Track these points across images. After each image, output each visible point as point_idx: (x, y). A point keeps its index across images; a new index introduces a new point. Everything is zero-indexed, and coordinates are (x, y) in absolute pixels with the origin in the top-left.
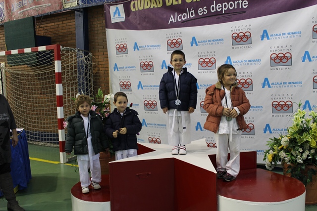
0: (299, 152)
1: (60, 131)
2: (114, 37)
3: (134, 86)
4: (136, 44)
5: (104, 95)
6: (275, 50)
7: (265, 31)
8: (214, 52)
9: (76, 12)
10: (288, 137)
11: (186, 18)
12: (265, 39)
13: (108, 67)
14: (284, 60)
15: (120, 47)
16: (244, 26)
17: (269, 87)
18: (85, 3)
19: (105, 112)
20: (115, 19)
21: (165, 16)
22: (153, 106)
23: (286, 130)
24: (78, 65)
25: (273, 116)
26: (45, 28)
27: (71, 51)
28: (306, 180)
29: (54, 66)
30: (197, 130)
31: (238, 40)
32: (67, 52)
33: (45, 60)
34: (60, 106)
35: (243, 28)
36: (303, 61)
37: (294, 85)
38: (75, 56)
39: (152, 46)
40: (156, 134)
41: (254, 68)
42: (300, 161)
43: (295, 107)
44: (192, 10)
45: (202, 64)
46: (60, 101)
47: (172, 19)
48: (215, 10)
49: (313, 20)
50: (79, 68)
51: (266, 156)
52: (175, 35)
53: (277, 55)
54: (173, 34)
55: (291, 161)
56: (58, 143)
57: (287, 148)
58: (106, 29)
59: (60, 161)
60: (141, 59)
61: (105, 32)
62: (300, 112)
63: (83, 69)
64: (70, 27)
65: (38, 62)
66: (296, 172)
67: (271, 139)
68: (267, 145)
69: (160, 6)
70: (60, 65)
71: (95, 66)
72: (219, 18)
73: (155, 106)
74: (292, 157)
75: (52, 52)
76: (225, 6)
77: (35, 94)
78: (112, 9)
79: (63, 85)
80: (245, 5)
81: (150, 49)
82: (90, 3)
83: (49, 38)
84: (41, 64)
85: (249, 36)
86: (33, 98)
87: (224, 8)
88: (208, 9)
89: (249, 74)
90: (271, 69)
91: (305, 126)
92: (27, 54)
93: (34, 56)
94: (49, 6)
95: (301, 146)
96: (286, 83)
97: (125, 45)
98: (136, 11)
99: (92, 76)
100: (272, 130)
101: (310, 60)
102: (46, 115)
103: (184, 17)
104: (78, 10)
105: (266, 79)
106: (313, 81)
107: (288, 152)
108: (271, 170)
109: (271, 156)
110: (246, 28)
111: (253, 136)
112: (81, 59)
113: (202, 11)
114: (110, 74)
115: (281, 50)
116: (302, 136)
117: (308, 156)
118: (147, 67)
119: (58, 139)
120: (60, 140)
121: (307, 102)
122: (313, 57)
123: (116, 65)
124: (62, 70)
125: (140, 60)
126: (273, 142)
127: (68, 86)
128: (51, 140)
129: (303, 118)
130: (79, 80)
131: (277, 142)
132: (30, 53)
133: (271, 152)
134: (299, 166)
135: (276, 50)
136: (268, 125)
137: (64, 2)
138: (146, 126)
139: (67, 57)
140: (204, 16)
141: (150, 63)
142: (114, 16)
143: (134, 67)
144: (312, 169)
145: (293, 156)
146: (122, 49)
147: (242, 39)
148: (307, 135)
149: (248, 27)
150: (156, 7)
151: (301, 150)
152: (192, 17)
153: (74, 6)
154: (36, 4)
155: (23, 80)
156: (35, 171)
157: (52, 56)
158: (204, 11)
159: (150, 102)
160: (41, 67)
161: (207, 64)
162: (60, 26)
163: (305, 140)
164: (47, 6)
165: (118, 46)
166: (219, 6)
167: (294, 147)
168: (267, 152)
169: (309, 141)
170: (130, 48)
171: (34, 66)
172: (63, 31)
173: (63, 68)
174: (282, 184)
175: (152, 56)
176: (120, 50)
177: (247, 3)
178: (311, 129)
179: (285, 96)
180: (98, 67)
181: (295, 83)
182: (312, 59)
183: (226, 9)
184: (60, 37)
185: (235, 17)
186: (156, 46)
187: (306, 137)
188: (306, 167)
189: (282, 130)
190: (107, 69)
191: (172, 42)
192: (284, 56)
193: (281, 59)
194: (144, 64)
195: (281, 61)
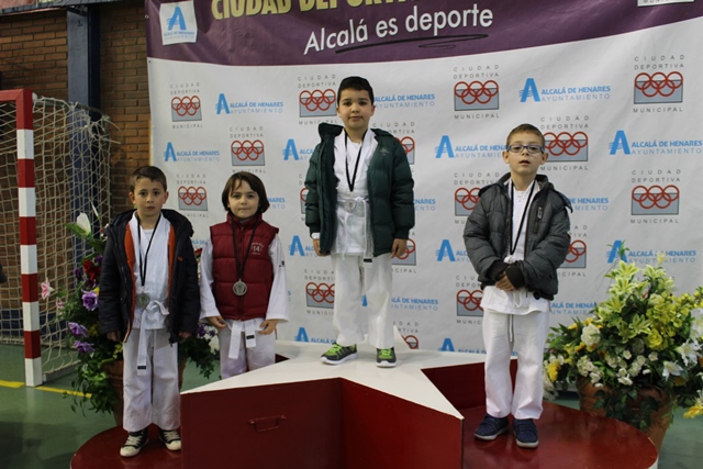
0: (624, 359)
1: (26, 306)
2: (167, 79)
4: (222, 97)
6: (551, 124)
7: (530, 82)
8: (412, 124)
9: (69, 13)
10: (598, 324)
11: (346, 42)
12: (530, 99)
13: (148, 152)
14: (572, 149)
15: (181, 103)
16: (484, 67)
20: (170, 36)
21: (296, 36)
24: (75, 144)
27: (57, 108)
28: (639, 423)
29: (15, 142)
31: (469, 98)
32: (49, 109)
34: (29, 244)
35: (479, 72)
36: (613, 152)
37: (590, 205)
38: (68, 120)
39: (262, 105)
42: (627, 379)
44: (363, 24)
46: (29, 231)
47: (313, 43)
48: (415, 28)
49: (636, 63)
50: (76, 151)
52: (320, 82)
53: (557, 138)
54: (316, 78)
55: (610, 381)
57: (596, 350)
58: (149, 59)
60: (233, 133)
61: (146, 67)
62: (624, 267)
63: (87, 154)
64: (52, 50)
66: (617, 405)
67: (554, 329)
69: (284, 9)
70: (32, 140)
71: (115, 149)
72: (424, 46)
74: (608, 371)
75: (9, 107)
76: (440, 18)
79: (37, 191)
80: (486, 21)
81: (257, 111)
85: (493, 92)
87: (436, 25)
88: (401, 24)
89: (492, 178)
91: (633, 299)
95: (629, 346)
97: (195, 100)
98: (223, 21)
99: (107, 171)
101: (627, 151)
103: (344, 39)
104: (76, 9)
106: (633, 197)
107: (597, 360)
109: (554, 368)
110: (489, 71)
112: (81, 129)
113: (386, 28)
115: (566, 126)
116: (629, 322)
117: (644, 368)
118: (248, 153)
119: (19, 325)
120: (27, 327)
121: (618, 244)
122: (634, 145)
123: (170, 145)
124: (35, 153)
125: (231, 136)
126: (558, 334)
127: (49, 194)
130: (76, 179)
134: (624, 391)
135: (554, 126)
139: (48, 121)
140: (390, 40)
141: (256, 145)
142: (170, 28)
143: (216, 153)
144: (652, 399)
145: (610, 368)
146: (187, 109)
147: (477, 97)
148: (641, 321)
149: (493, 70)
150: (274, 11)
151: (627, 355)
152: (360, 40)
157: (8, 118)
158: (389, 29)
163: (639, 332)
165: (177, 101)
166: (426, 18)
167: (613, 348)
169: (647, 335)
170: (208, 107)
172: (34, 59)
173: (37, 150)
175: (261, 128)
176: (182, 111)
177: (491, 16)
178: (652, 306)
180: (123, 151)
181: (594, 201)
182: (631, 149)
183: (442, 26)
184: (26, 73)
185: (461, 45)
186: (271, 105)
187: (640, 326)
188: (638, 395)
189: (562, 306)
190: (144, 156)
191: (312, 98)
192: (572, 140)
193: (564, 147)
194: (242, 147)
195: (564, 150)
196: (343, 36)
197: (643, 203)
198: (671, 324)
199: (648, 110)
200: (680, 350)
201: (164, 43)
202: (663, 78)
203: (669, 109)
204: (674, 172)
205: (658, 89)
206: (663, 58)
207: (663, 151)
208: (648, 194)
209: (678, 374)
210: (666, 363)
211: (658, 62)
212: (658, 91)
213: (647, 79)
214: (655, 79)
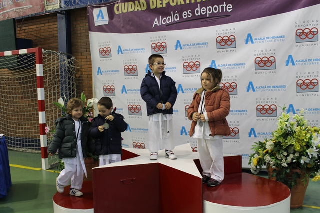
0: (284, 155)
1: (42, 137)
2: (97, 40)
3: (118, 90)
4: (120, 47)
5: (87, 100)
7: (249, 35)
8: (199, 56)
9: (58, 15)
10: (273, 140)
11: (170, 21)
12: (250, 43)
13: (92, 71)
14: (269, 64)
15: (104, 50)
16: (229, 30)
17: (254, 90)
18: (68, 6)
19: (89, 116)
20: (98, 22)
21: (149, 20)
22: (137, 111)
23: (271, 133)
24: (61, 69)
25: (258, 120)
26: (26, 31)
27: (53, 54)
28: (291, 184)
29: (36, 70)
30: (182, 134)
31: (223, 44)
32: (49, 55)
33: (26, 63)
34: (42, 111)
35: (227, 32)
36: (287, 65)
37: (278, 89)
38: (58, 59)
39: (136, 50)
40: (140, 139)
41: (239, 72)
42: (285, 164)
43: (279, 110)
44: (177, 13)
45: (186, 68)
46: (42, 106)
47: (156, 23)
48: (199, 14)
49: (296, 25)
50: (62, 72)
51: (251, 160)
52: (160, 39)
53: (262, 59)
54: (158, 37)
55: (277, 164)
56: (40, 149)
57: (272, 152)
58: (90, 32)
59: (42, 167)
60: (125, 62)
61: (89, 36)
62: (284, 115)
63: (66, 73)
64: (52, 30)
65: (19, 65)
66: (281, 175)
67: (256, 143)
68: (252, 149)
69: (144, 9)
70: (42, 68)
71: (78, 70)
72: (204, 22)
73: (139, 110)
74: (277, 161)
75: (34, 55)
76: (210, 9)
77: (16, 98)
78: (96, 12)
79: (45, 89)
80: (230, 9)
81: (134, 52)
82: (73, 5)
83: (31, 41)
84: (22, 68)
85: (233, 40)
86: (14, 103)
87: (208, 12)
88: (193, 12)
89: (234, 78)
90: (256, 73)
91: (290, 130)
92: (8, 57)
93: (14, 59)
94: (31, 9)
95: (286, 150)
96: (270, 87)
97: (109, 49)
98: (120, 14)
99: (75, 80)
100: (257, 134)
101: (294, 64)
102: (28, 120)
103: (169, 20)
104: (61, 13)
105: (251, 83)
106: (297, 85)
107: (273, 156)
108: (257, 174)
109: (256, 160)
110: (231, 31)
111: (238, 140)
112: (63, 63)
113: (187, 15)
114: (93, 78)
115: (266, 54)
116: (287, 139)
117: (293, 159)
118: (131, 71)
119: (40, 145)
120: (42, 145)
121: (291, 106)
122: (297, 61)
123: (99, 68)
124: (44, 73)
125: (124, 64)
126: (258, 145)
127: (50, 90)
128: (33, 145)
129: (287, 121)
130: (62, 84)
131: (262, 145)
132: (11, 57)
133: (256, 155)
134: (284, 169)
135: (260, 54)
136: (253, 129)
137: (46, 5)
138: (131, 131)
139: (49, 61)
140: (188, 20)
141: (135, 67)
142: (98, 19)
143: (118, 71)
144: (297, 173)
145: (278, 159)
146: (106, 53)
147: (226, 43)
148: (291, 139)
149: (233, 31)
150: (140, 10)
151: (286, 154)
152: (176, 20)
153: (57, 8)
154: (17, 6)
155: (3, 84)
156: (15, 178)
157: (34, 60)
158: (188, 15)
159: (134, 107)
160: (22, 71)
161: (192, 68)
162: (42, 28)
163: (289, 143)
164: (28, 8)
165: (102, 50)
166: (204, 9)
167: (279, 150)
168: (252, 156)
169: (294, 145)
170: (114, 51)
171: (15, 69)
172: (45, 34)
173: (45, 72)
174: (267, 187)
175: (136, 60)
176: (104, 54)
177: (232, 7)
178: (295, 132)
179: (270, 100)
180: (81, 71)
181: (279, 87)
182: (296, 63)
183: (211, 13)
184: (42, 40)
185: (220, 20)
186: (140, 50)
187: (291, 141)
188: (291, 171)
189: (267, 134)
190: (90, 73)
191: (157, 46)
192: (269, 60)
193: (265, 64)
194: (129, 68)
195: (265, 65)
196: (169, 19)
197: (302, 87)
198: (304, 139)
199: (303, 45)
200: (308, 151)
201: (96, 25)
202: (309, 31)
203: (312, 44)
204: (316, 73)
205: (307, 36)
206: (309, 22)
207: (310, 64)
208: (304, 83)
209: (308, 162)
210: (303, 157)
211: (307, 24)
212: (307, 37)
213: (302, 31)
214: (305, 31)
